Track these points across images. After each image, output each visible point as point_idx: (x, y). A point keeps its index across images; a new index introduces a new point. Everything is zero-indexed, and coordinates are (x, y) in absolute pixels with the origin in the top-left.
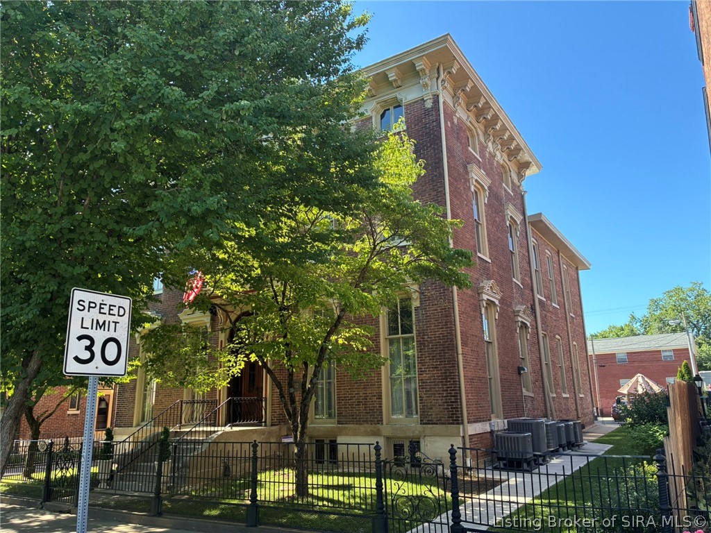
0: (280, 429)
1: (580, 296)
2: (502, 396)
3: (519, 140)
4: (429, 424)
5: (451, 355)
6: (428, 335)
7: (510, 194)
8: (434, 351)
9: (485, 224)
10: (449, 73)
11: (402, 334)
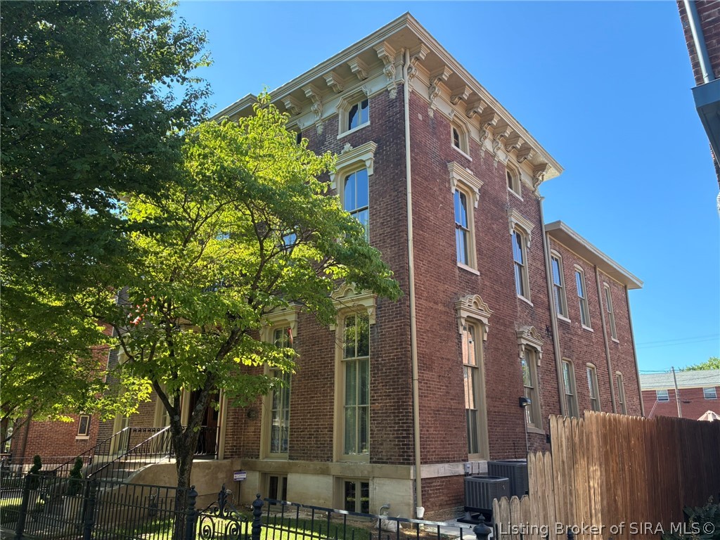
0: (232, 463)
1: (629, 319)
2: (489, 432)
3: (526, 138)
4: (378, 462)
5: (404, 381)
6: (382, 357)
7: (518, 200)
8: (387, 376)
9: (474, 231)
10: (417, 59)
11: (358, 356)
